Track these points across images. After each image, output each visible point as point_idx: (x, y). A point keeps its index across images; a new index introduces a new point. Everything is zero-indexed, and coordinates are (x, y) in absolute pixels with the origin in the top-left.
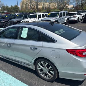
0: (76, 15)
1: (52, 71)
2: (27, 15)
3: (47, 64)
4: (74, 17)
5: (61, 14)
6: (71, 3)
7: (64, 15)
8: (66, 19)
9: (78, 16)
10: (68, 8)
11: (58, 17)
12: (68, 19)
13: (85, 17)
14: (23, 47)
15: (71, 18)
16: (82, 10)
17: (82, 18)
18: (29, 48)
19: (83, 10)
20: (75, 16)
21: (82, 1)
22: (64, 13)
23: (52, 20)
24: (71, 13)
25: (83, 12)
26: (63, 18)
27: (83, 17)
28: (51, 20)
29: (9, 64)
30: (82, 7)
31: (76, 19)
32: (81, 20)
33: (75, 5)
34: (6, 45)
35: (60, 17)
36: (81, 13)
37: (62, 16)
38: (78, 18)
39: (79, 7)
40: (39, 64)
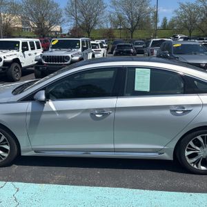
0: (100, 48)
4: (97, 52)
6: (64, 20)
8: (91, 56)
11: (80, 50)
35: (83, 49)
40: (191, 143)
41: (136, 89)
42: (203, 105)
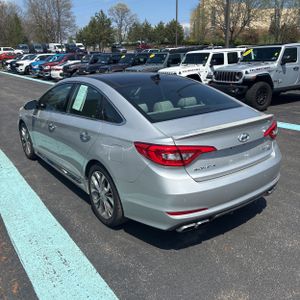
2: (182, 54)
23: (247, 73)
26: (296, 69)
28: (244, 71)
29: (53, 177)
35: (284, 62)
41: (74, 107)
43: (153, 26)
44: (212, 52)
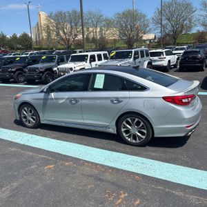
0: (165, 56)
1: (144, 129)
2: (65, 56)
3: (137, 120)
4: (161, 59)
5: (136, 53)
6: (150, 29)
7: (142, 56)
8: (146, 63)
9: (168, 58)
10: (145, 41)
11: (132, 60)
12: (150, 63)
13: (182, 59)
14: (98, 101)
15: (155, 61)
16: (174, 44)
17: (177, 62)
18: (109, 101)
19: (178, 45)
20: (162, 57)
21: (173, 26)
22: (142, 52)
24: (154, 51)
25: (177, 49)
26: (140, 62)
27: (178, 59)
30: (175, 39)
31: (165, 63)
32: (175, 66)
33: (160, 34)
34: (68, 101)
35: (135, 58)
36: (174, 52)
37: (138, 57)
38: (169, 61)
39: (168, 38)
40: (124, 123)
41: (95, 87)
42: (130, 98)
43: (8, 36)
44: (89, 54)
